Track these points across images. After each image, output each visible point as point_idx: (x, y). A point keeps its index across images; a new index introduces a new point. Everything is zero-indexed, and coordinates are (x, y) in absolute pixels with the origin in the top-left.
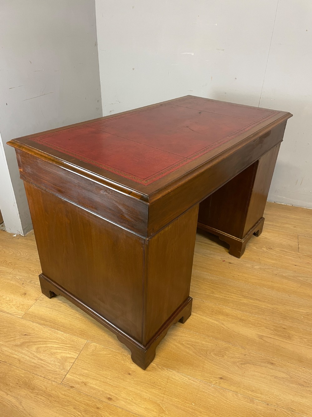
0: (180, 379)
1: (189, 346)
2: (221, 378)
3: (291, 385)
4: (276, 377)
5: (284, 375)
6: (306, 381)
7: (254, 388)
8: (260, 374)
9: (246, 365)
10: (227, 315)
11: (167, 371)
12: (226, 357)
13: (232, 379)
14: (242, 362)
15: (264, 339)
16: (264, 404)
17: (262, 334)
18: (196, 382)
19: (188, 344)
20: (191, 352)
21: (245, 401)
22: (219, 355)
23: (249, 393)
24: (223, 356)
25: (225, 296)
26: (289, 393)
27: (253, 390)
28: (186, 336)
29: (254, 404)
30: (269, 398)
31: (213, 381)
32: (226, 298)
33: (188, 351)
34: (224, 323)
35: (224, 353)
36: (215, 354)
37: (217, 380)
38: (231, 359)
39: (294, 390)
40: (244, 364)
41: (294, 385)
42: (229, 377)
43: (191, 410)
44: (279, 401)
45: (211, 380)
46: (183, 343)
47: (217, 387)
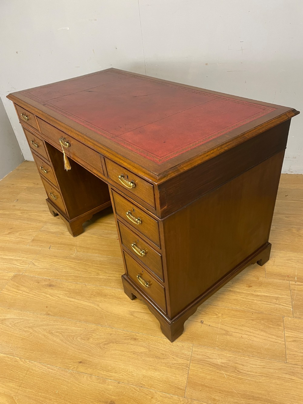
0: (39, 369)
1: (58, 334)
2: (80, 362)
3: (148, 359)
4: (134, 353)
5: (143, 350)
6: (164, 353)
7: (110, 367)
8: (120, 352)
9: (108, 345)
10: (105, 296)
11: (28, 363)
12: (91, 340)
13: (91, 362)
14: (106, 342)
15: (136, 315)
16: (115, 382)
17: (134, 310)
18: (55, 370)
19: (57, 332)
20: (58, 340)
21: (97, 383)
22: (85, 339)
23: (103, 373)
24: (88, 339)
25: (109, 276)
26: (143, 368)
27: (109, 370)
28: (58, 324)
29: (106, 384)
30: (122, 375)
31: (72, 366)
32: (110, 278)
33: (55, 339)
34: (100, 304)
35: (91, 336)
36: (82, 339)
37: (75, 365)
38: (96, 340)
39: (149, 364)
40: (108, 344)
41: (151, 359)
42: (88, 359)
43: (41, 399)
44: (131, 378)
45: (70, 365)
46: (53, 331)
47: (74, 372)
